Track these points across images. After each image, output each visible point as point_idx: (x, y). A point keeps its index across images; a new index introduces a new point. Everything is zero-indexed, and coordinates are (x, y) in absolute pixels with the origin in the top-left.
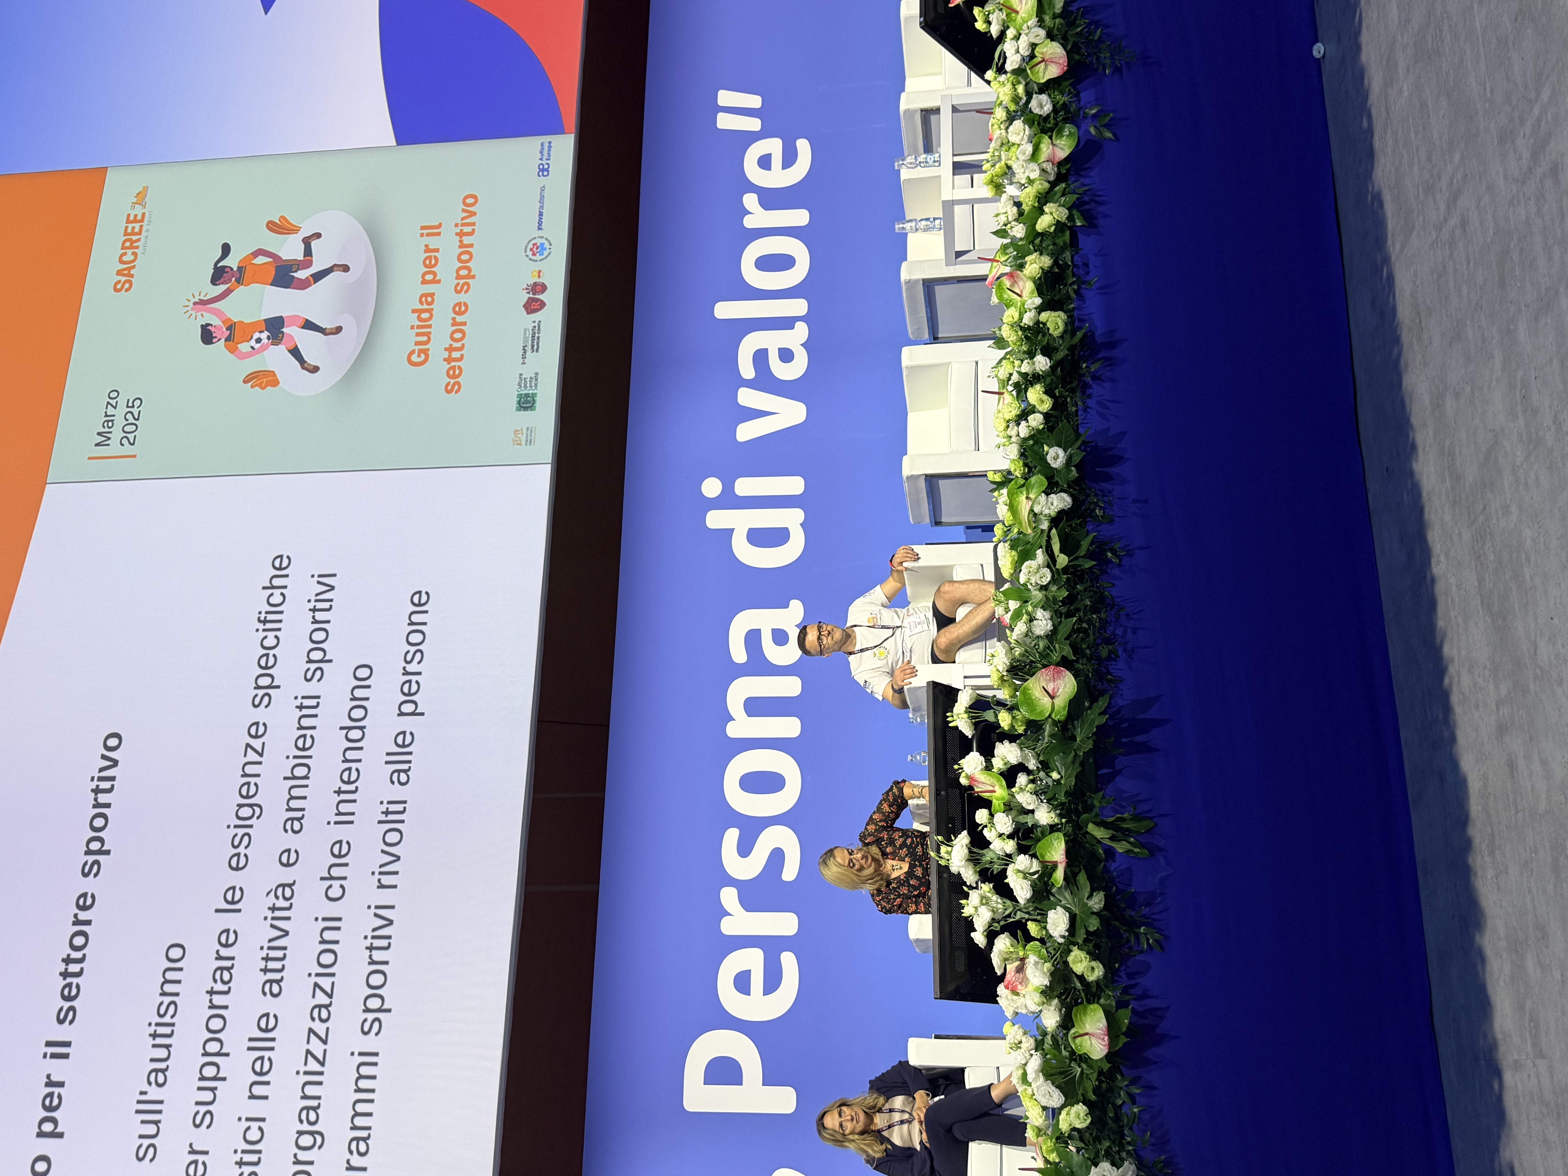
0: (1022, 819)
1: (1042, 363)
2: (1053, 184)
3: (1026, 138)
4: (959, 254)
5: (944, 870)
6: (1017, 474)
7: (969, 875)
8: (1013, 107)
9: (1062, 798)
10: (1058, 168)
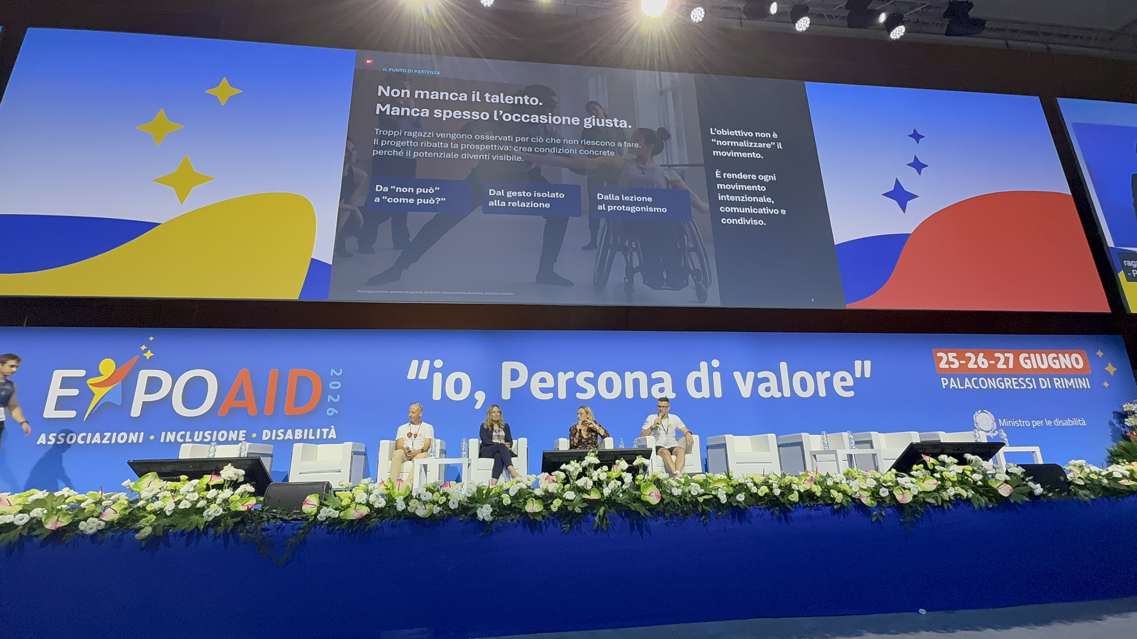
0: (605, 483)
1: (777, 492)
2: (850, 497)
3: (869, 486)
4: (815, 456)
5: (586, 454)
6: (733, 482)
7: (585, 463)
8: (881, 481)
9: (613, 498)
10: (858, 499)
